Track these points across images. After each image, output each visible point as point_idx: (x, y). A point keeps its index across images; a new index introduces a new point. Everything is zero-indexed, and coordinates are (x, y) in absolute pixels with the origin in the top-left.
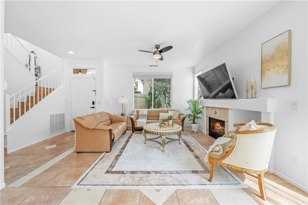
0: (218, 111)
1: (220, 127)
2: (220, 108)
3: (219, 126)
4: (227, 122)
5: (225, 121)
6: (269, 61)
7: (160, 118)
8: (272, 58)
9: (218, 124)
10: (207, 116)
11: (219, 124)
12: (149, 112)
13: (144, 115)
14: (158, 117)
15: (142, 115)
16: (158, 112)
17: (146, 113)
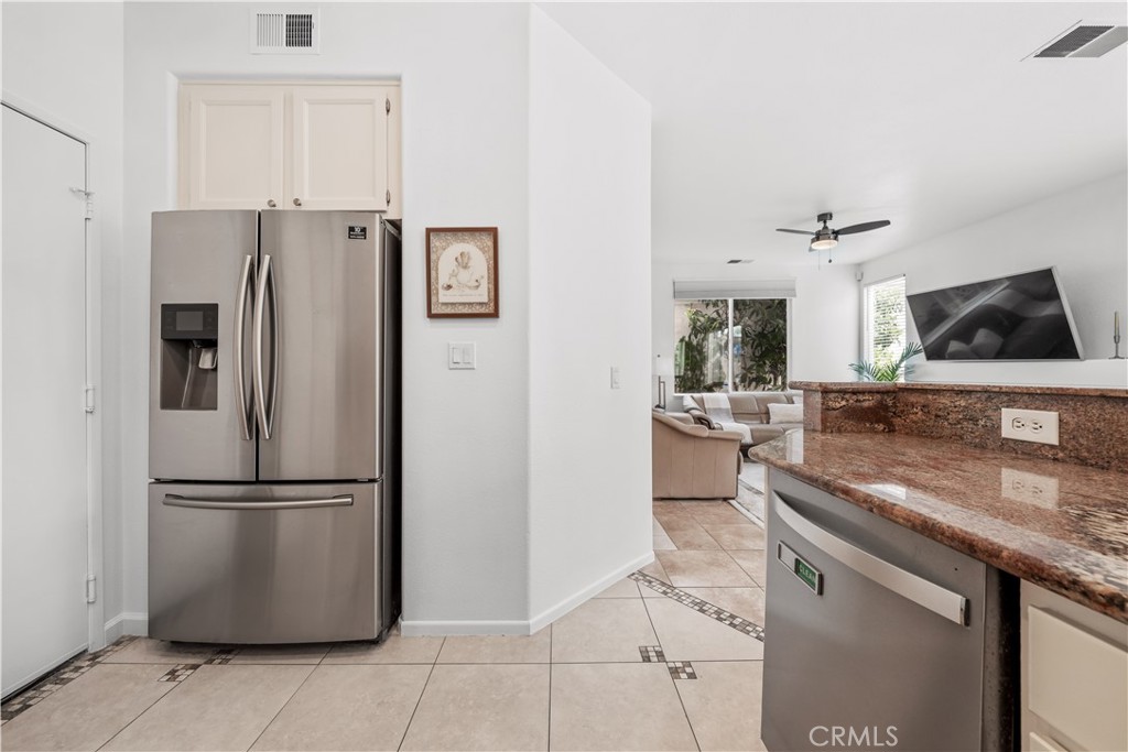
7: (774, 418)
12: (732, 400)
13: (720, 409)
14: (764, 416)
15: (715, 409)
16: (760, 401)
17: (727, 405)
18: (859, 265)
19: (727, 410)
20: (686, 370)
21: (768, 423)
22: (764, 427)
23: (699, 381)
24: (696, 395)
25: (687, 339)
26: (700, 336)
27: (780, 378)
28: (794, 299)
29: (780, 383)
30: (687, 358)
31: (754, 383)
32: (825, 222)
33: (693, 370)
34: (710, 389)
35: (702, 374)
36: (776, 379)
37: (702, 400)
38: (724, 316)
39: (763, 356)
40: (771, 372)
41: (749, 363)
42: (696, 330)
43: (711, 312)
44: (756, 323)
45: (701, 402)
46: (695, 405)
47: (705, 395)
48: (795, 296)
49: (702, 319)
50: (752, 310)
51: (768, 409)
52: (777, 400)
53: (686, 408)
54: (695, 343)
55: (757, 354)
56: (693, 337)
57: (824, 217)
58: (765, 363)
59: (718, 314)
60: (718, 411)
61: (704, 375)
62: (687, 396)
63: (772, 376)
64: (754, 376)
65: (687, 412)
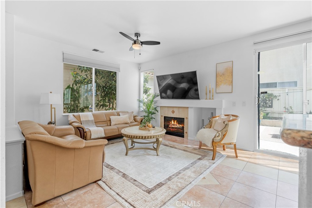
0: (175, 110)
1: (178, 125)
2: (179, 107)
3: (175, 123)
4: (187, 118)
5: (184, 118)
6: (221, 76)
7: (113, 123)
8: (223, 74)
9: (174, 122)
10: (162, 116)
11: (176, 121)
12: (94, 115)
13: (89, 120)
14: (108, 122)
15: (86, 121)
16: (106, 115)
17: (92, 118)
18: (139, 64)
19: (92, 121)
20: (71, 101)
21: (110, 125)
22: (109, 127)
23: (77, 106)
24: (76, 114)
25: (71, 86)
26: (78, 85)
27: (111, 104)
28: (119, 73)
29: (111, 106)
30: (71, 95)
31: (102, 107)
32: (137, 37)
33: (74, 101)
34: (82, 110)
35: (79, 103)
36: (110, 105)
37: (79, 116)
38: (89, 77)
39: (105, 96)
40: (108, 102)
41: (100, 99)
42: (76, 82)
43: (83, 75)
44: (103, 82)
45: (79, 118)
46: (75, 120)
47: (81, 114)
48: (120, 71)
49: (79, 77)
50: (101, 76)
51: (110, 119)
52: (113, 115)
53: (70, 122)
54: (75, 88)
55: (103, 95)
56: (74, 85)
57: (137, 35)
58: (106, 99)
59: (87, 76)
60: (88, 122)
61: (80, 103)
62: (71, 115)
63: (108, 104)
64: (102, 104)
65: (70, 124)
